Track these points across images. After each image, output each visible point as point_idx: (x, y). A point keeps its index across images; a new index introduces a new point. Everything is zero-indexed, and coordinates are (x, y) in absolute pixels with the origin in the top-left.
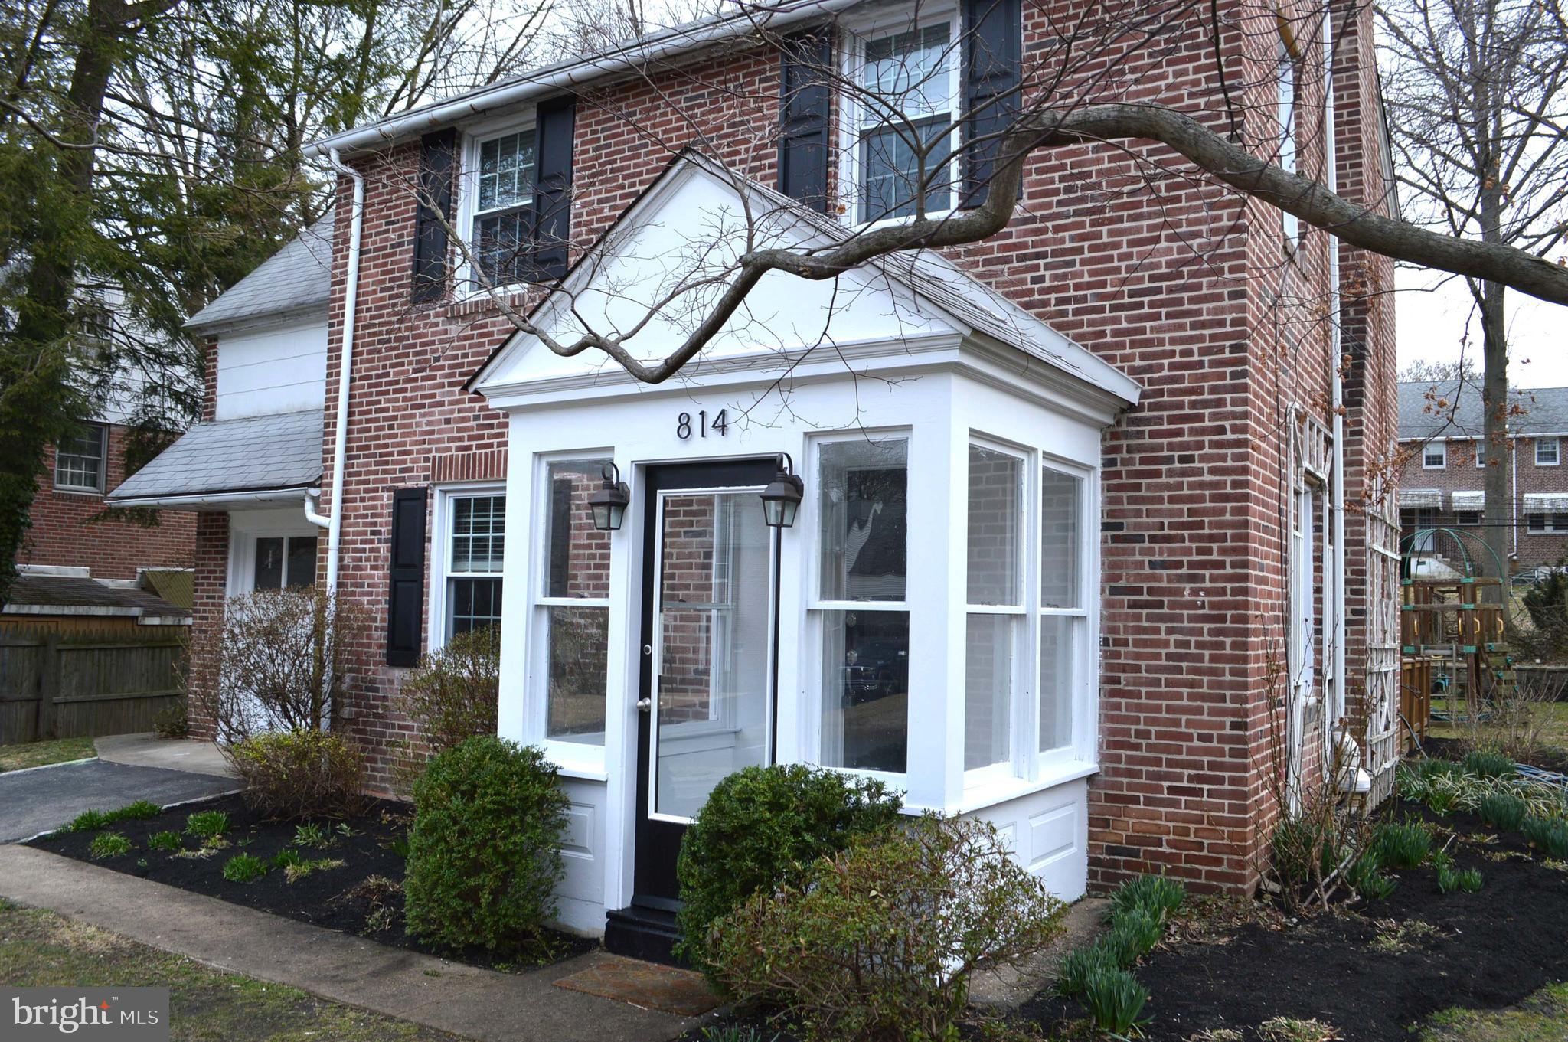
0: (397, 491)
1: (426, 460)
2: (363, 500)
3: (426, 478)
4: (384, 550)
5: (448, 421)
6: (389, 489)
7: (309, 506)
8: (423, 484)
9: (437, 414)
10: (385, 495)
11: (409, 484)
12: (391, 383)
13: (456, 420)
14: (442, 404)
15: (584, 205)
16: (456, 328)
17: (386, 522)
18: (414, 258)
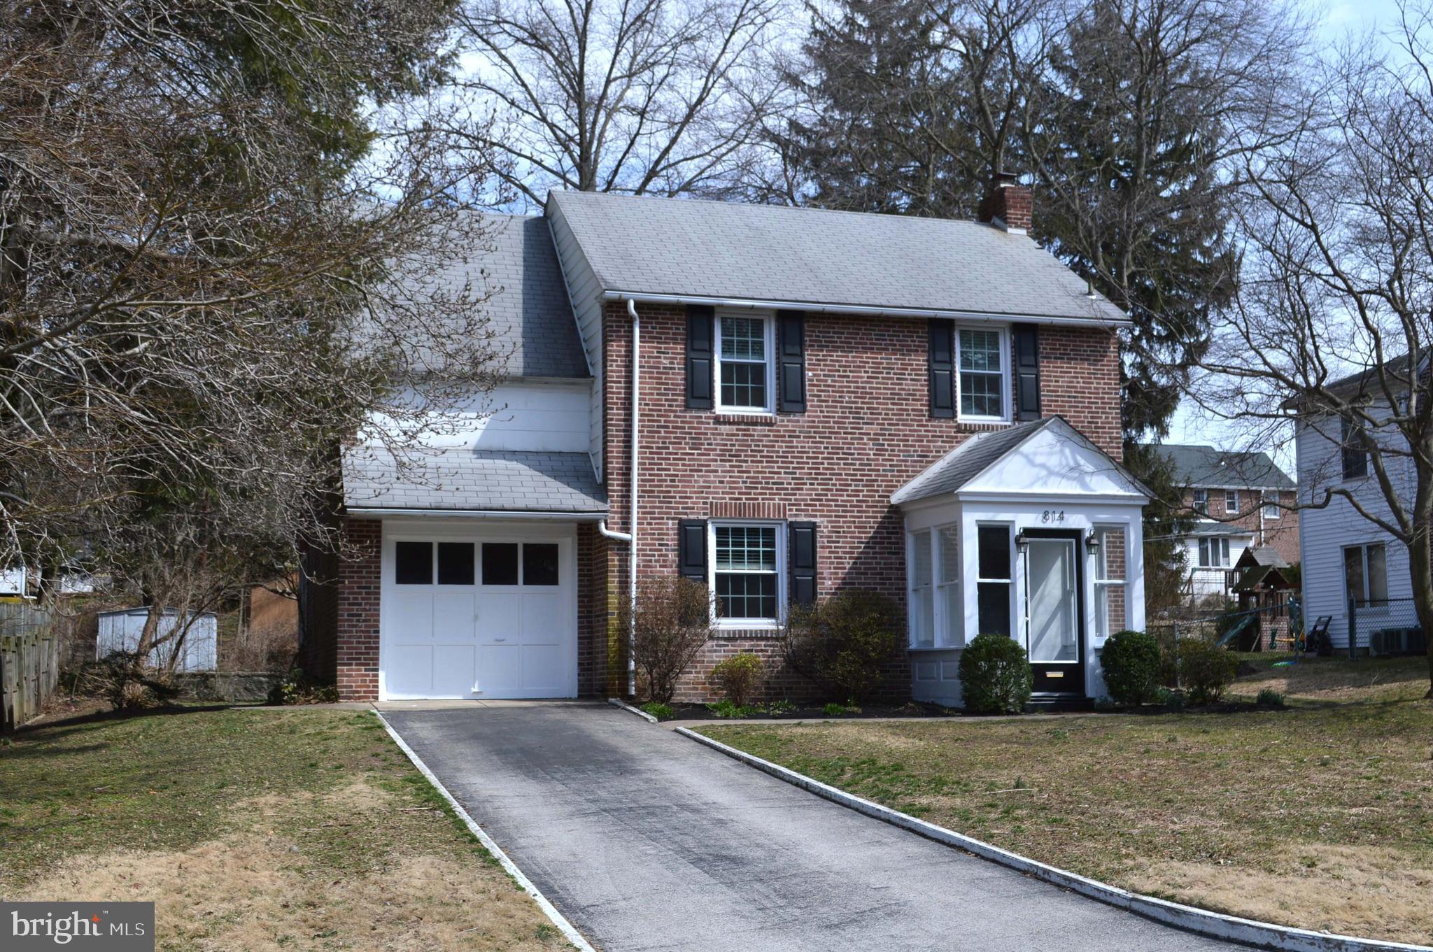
0: (680, 520)
1: (705, 503)
2: (650, 524)
3: (705, 514)
4: (672, 556)
5: (721, 482)
6: (673, 519)
7: (603, 526)
8: (702, 517)
9: (712, 476)
10: (670, 522)
11: (692, 517)
12: (671, 453)
13: (728, 482)
14: (716, 471)
15: (815, 375)
16: (725, 429)
17: (672, 539)
18: (685, 379)
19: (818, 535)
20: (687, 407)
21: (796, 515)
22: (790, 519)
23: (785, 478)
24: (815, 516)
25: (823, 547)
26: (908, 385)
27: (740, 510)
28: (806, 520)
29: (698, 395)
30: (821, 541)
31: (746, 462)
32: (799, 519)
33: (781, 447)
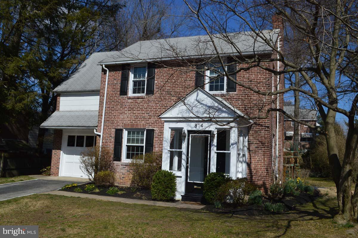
0: (116, 129)
1: (123, 124)
2: (108, 130)
3: (123, 127)
4: (113, 140)
5: (128, 117)
6: (114, 129)
7: (95, 131)
9: (125, 116)
10: (113, 129)
11: (119, 128)
12: (115, 109)
13: (130, 117)
14: (127, 114)
15: (157, 82)
16: (130, 101)
17: (113, 135)
18: (120, 87)
19: (155, 133)
20: (121, 95)
21: (148, 127)
22: (146, 128)
23: (146, 115)
24: (154, 127)
25: (156, 137)
26: (188, 83)
27: (132, 125)
28: (151, 128)
29: (124, 91)
30: (155, 135)
31: (135, 110)
32: (149, 128)
33: (145, 105)
